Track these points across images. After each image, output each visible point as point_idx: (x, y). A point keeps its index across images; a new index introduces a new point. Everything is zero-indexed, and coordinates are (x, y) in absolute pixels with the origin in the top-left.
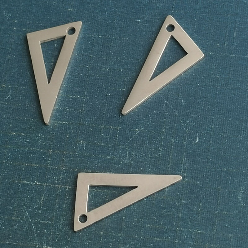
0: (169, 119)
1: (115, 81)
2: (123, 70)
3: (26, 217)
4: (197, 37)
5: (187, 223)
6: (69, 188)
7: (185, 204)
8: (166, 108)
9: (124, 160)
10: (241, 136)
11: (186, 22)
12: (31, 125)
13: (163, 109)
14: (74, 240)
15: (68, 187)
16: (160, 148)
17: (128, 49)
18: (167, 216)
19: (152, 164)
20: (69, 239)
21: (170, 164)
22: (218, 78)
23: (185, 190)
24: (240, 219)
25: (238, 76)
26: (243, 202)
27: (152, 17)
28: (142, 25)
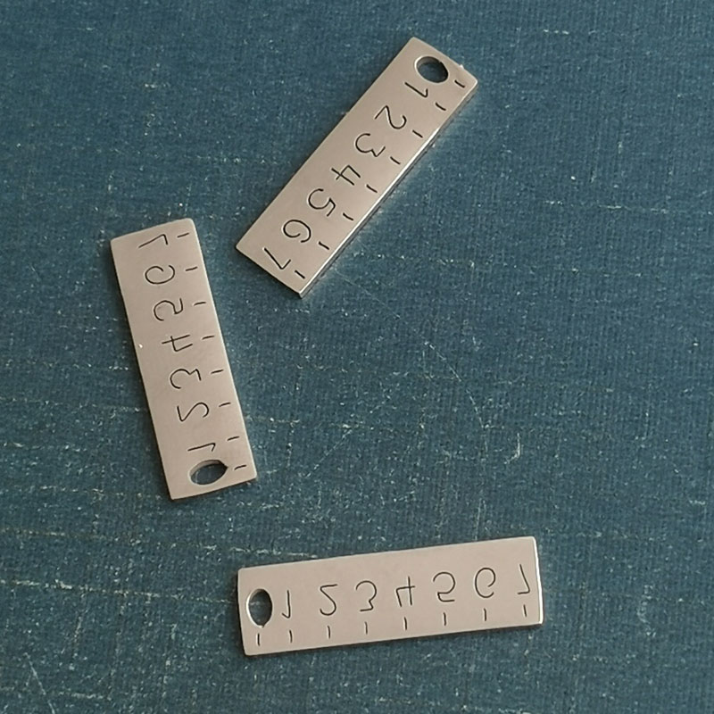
3: (31, 684)
4: (512, 156)
6: (153, 599)
8: (429, 363)
9: (309, 514)
10: (643, 438)
12: (44, 420)
15: (149, 594)
16: (413, 478)
19: (390, 524)
21: (441, 523)
22: (574, 272)
24: (642, 675)
25: (632, 267)
26: (652, 627)
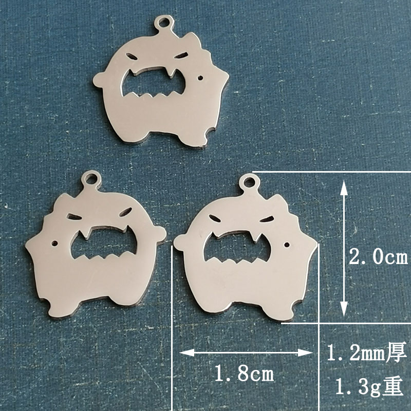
0: (310, 210)
1: (224, 175)
2: (231, 158)
5: (369, 340)
7: (360, 316)
11: (301, 82)
13: (299, 199)
14: (219, 393)
17: (230, 130)
18: (340, 336)
20: (212, 394)
23: (355, 298)
27: (254, 85)
28: (242, 97)
